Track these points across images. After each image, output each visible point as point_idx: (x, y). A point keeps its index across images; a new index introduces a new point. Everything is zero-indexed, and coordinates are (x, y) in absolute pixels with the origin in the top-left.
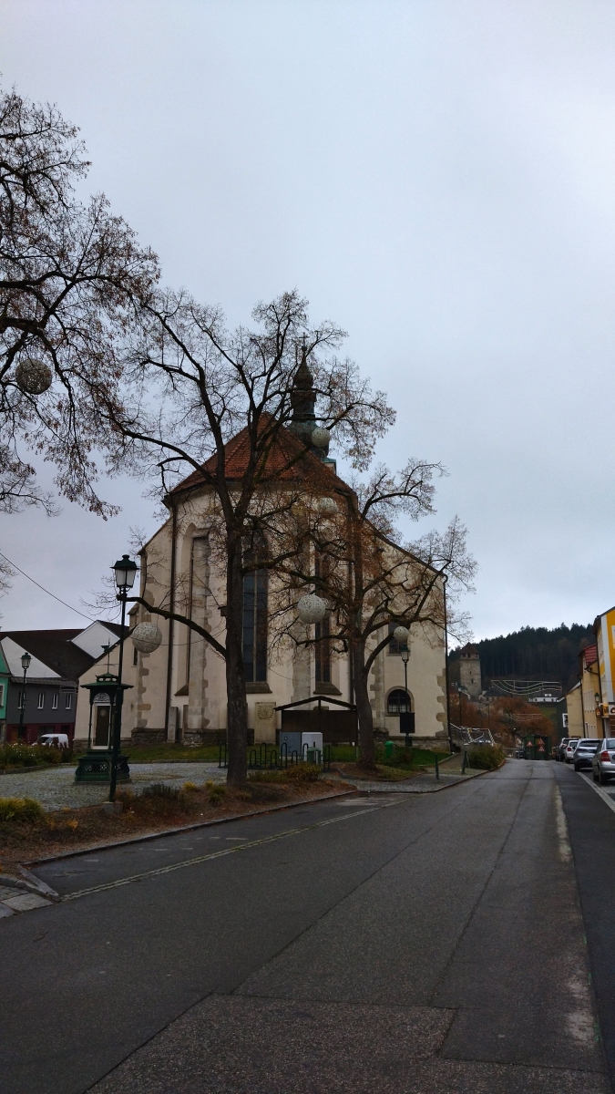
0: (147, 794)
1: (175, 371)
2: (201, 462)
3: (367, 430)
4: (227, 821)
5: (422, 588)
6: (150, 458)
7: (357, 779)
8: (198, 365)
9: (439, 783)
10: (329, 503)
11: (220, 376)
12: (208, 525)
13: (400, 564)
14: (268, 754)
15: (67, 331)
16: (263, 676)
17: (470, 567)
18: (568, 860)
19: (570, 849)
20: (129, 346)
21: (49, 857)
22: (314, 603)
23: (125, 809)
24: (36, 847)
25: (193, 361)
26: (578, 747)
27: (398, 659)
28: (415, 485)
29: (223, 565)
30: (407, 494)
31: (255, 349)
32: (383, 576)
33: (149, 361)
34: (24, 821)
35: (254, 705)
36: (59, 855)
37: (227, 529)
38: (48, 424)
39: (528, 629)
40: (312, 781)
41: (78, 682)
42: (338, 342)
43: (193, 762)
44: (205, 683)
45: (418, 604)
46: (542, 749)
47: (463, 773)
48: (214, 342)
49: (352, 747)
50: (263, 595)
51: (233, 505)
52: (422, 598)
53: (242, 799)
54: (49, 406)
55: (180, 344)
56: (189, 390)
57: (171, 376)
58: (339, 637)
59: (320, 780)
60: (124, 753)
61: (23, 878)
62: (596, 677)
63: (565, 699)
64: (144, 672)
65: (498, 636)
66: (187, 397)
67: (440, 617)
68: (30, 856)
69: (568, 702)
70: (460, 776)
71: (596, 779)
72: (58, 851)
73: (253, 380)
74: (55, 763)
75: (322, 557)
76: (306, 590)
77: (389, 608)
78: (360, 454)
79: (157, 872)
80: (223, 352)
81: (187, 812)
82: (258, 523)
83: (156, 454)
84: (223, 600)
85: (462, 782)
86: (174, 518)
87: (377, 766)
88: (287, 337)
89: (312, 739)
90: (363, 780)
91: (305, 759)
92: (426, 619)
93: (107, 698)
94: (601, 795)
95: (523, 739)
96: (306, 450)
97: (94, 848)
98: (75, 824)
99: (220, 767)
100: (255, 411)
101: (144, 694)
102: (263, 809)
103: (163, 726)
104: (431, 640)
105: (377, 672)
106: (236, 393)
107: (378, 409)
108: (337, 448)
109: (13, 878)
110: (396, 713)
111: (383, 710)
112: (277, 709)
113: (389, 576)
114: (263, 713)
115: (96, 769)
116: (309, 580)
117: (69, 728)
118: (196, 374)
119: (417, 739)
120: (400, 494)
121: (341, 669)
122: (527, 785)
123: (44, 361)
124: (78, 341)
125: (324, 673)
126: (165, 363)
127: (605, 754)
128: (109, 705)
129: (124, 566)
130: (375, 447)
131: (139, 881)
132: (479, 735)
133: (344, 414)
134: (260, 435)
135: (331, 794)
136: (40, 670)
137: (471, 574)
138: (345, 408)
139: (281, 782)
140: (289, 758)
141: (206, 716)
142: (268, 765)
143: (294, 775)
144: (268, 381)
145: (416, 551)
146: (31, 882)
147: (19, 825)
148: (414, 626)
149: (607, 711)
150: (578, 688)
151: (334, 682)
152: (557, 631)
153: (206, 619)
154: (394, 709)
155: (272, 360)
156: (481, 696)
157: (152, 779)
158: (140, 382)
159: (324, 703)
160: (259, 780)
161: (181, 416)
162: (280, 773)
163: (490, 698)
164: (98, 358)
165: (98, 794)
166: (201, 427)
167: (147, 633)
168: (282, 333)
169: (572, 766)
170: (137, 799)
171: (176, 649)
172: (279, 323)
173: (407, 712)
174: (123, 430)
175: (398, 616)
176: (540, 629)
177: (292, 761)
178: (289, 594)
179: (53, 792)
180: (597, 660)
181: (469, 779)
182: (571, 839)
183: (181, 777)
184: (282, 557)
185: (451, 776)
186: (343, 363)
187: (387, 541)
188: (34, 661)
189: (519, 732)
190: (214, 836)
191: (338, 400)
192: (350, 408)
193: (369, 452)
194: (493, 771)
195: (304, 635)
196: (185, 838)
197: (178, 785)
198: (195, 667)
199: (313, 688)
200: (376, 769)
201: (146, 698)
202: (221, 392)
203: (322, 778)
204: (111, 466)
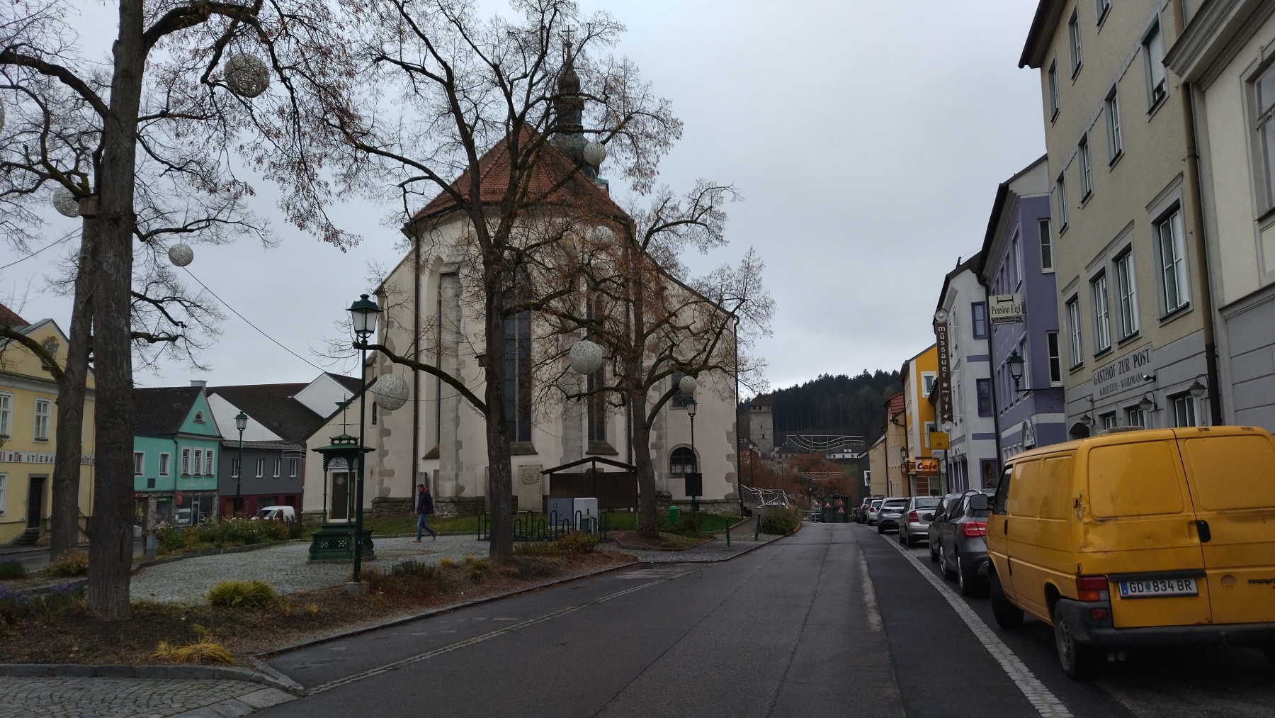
0: (397, 572)
1: (417, 70)
2: (450, 181)
3: (649, 145)
4: (492, 600)
5: (711, 332)
6: (389, 177)
7: (638, 548)
8: (444, 64)
9: (730, 550)
10: (605, 232)
11: (472, 78)
12: (460, 259)
13: (687, 304)
14: (536, 524)
15: (287, 19)
16: (527, 435)
17: (766, 306)
18: (878, 630)
19: (879, 618)
20: (358, 39)
21: (286, 646)
22: (588, 350)
23: (373, 589)
24: (271, 636)
25: (439, 59)
26: (883, 506)
27: (683, 413)
28: (704, 211)
29: (480, 306)
30: (695, 222)
31: (514, 44)
32: (667, 319)
33: (384, 57)
34: (253, 606)
35: (517, 468)
36: (298, 643)
37: (484, 263)
38: (267, 134)
39: (827, 376)
40: (587, 552)
41: (305, 446)
42: (615, 38)
43: (447, 534)
44: (459, 445)
45: (708, 350)
46: (841, 511)
47: (756, 539)
48: (465, 35)
49: (629, 514)
50: (526, 341)
51: (492, 234)
52: (711, 342)
53: (508, 574)
54: (268, 111)
55: (422, 36)
56: (434, 94)
57: (411, 76)
58: (616, 389)
59: (596, 551)
60: (366, 526)
61: (258, 670)
62: (902, 430)
63: (868, 455)
64: (386, 433)
65: (793, 385)
66: (432, 102)
67: (732, 366)
68: (264, 646)
69: (871, 457)
70: (753, 543)
71: (903, 542)
72: (296, 639)
73: (511, 83)
74: (282, 539)
75: (594, 297)
76: (579, 335)
77: (674, 355)
78: (641, 174)
79: (417, 658)
80: (474, 47)
81: (445, 591)
82: (521, 257)
83: (396, 172)
84: (481, 347)
85: (755, 549)
86: (417, 250)
87: (660, 534)
88: (554, 31)
89: (586, 506)
90: (645, 549)
91: (578, 528)
92: (715, 367)
93: (344, 463)
94: (909, 559)
95: (820, 500)
96: (577, 169)
97: (339, 634)
98: (314, 608)
99: (479, 540)
100: (517, 121)
101: (385, 459)
102: (532, 586)
103: (410, 495)
104: (721, 391)
105: (659, 428)
106: (491, 98)
107: (662, 121)
108: (613, 166)
109: (248, 672)
110: (681, 474)
111: (666, 471)
112: (544, 473)
113: (674, 318)
114: (527, 479)
115: (334, 545)
116: (581, 323)
117: (295, 499)
118: (442, 74)
119: (705, 502)
120: (686, 222)
121: (617, 427)
122: (828, 549)
123: (259, 56)
124: (300, 32)
125: (598, 430)
126: (404, 60)
127: (913, 514)
128: (347, 471)
129: (362, 307)
130: (658, 165)
131: (397, 669)
132: (772, 497)
133: (621, 126)
134: (522, 150)
135: (610, 567)
136: (257, 432)
137: (768, 315)
138: (622, 118)
139: (552, 555)
140: (560, 527)
141: (461, 482)
142: (535, 536)
143: (565, 547)
144: (531, 85)
145: (705, 289)
146: (268, 675)
147: (248, 611)
148: (703, 375)
149: (914, 467)
150: (882, 442)
151: (609, 440)
152: (859, 378)
153: (458, 370)
154: (678, 469)
155: (534, 59)
156: (773, 453)
157: (400, 555)
158: (373, 83)
159: (599, 465)
160: (526, 553)
161: (425, 126)
162: (550, 544)
163: (783, 456)
164: (325, 53)
165: (339, 573)
166: (451, 140)
167: (391, 387)
168: (547, 25)
169: (875, 529)
170: (385, 578)
171: (423, 406)
172: (543, 12)
173: (693, 473)
174: (355, 143)
175: (685, 364)
176: (840, 376)
177: (563, 530)
178: (557, 340)
179: (284, 573)
180: (904, 411)
181: (763, 546)
182: (880, 608)
183: (434, 552)
184: (550, 297)
185: (742, 542)
186: (621, 63)
187: (670, 277)
188: (251, 422)
189: (815, 492)
190: (479, 616)
191: (615, 109)
192: (628, 118)
193: (652, 172)
194: (789, 536)
195: (576, 388)
196: (444, 620)
197: (432, 561)
198: (447, 426)
199: (586, 448)
200: (658, 538)
201: (389, 462)
202: (474, 97)
203: (599, 549)
204: (342, 187)
